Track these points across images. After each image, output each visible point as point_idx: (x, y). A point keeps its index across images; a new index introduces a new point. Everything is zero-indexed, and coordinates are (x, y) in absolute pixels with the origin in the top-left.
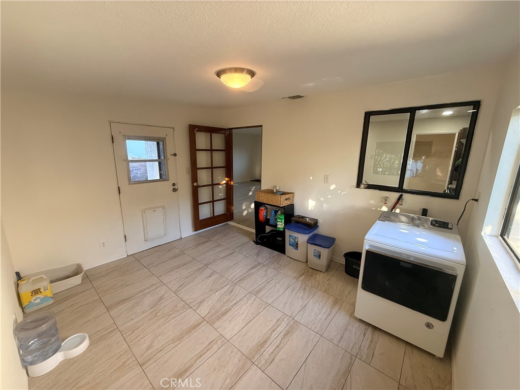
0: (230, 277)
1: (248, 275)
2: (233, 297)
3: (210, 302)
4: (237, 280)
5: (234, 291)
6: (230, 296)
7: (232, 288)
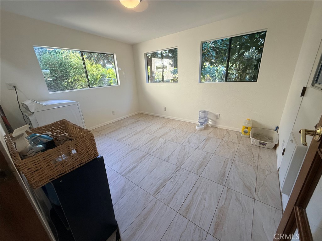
0: (152, 158)
1: (138, 161)
2: (148, 146)
3: (160, 143)
4: (146, 156)
5: (148, 149)
6: (150, 147)
7: (150, 151)
